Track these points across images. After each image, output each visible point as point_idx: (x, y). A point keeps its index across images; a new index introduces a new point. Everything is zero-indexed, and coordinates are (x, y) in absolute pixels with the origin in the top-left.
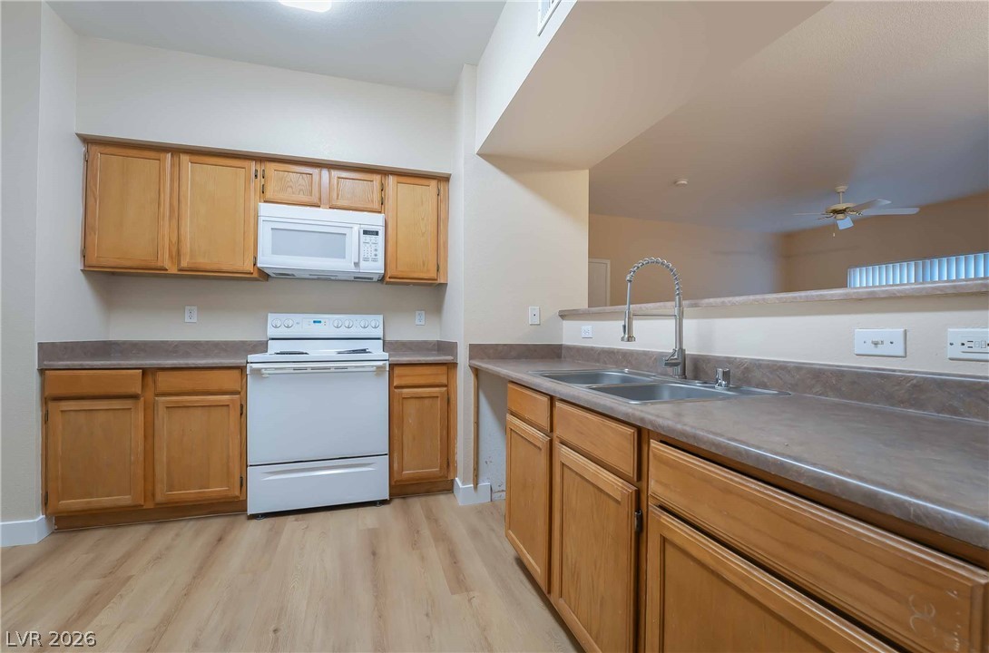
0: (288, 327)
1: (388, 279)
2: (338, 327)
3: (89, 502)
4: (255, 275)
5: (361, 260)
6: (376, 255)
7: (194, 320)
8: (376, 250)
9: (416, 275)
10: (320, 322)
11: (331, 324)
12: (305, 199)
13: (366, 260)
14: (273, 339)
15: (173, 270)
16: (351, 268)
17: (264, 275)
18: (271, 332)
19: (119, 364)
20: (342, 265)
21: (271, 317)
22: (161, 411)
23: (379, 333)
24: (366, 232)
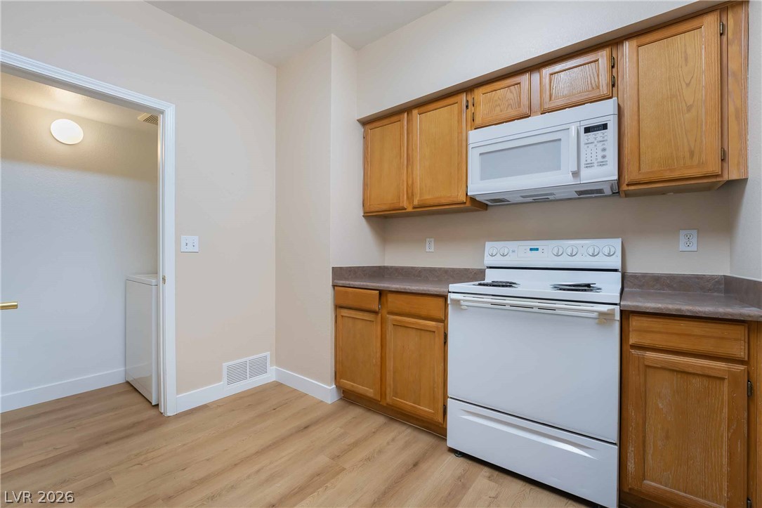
0: (503, 255)
1: (625, 188)
2: (557, 255)
3: (352, 386)
4: (468, 204)
5: (582, 165)
6: (604, 157)
7: (432, 250)
8: (604, 150)
9: (676, 175)
10: (537, 249)
11: (549, 251)
12: (513, 113)
13: (589, 165)
14: (491, 268)
15: (410, 209)
16: (569, 180)
17: (478, 205)
18: (488, 261)
19: (367, 285)
20: (556, 178)
21: (489, 245)
22: (390, 328)
23: (616, 262)
24: (587, 130)
